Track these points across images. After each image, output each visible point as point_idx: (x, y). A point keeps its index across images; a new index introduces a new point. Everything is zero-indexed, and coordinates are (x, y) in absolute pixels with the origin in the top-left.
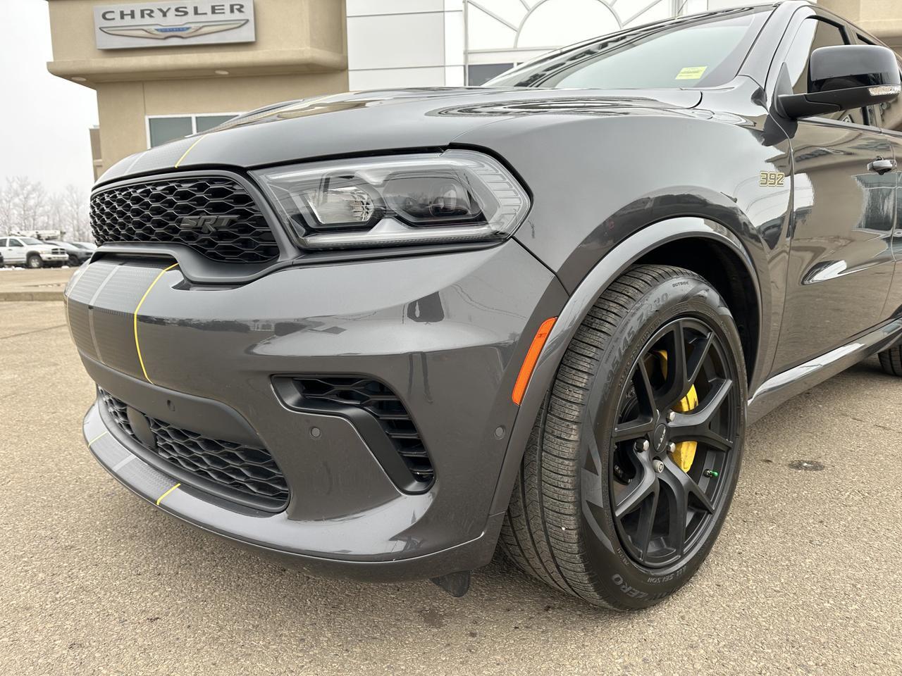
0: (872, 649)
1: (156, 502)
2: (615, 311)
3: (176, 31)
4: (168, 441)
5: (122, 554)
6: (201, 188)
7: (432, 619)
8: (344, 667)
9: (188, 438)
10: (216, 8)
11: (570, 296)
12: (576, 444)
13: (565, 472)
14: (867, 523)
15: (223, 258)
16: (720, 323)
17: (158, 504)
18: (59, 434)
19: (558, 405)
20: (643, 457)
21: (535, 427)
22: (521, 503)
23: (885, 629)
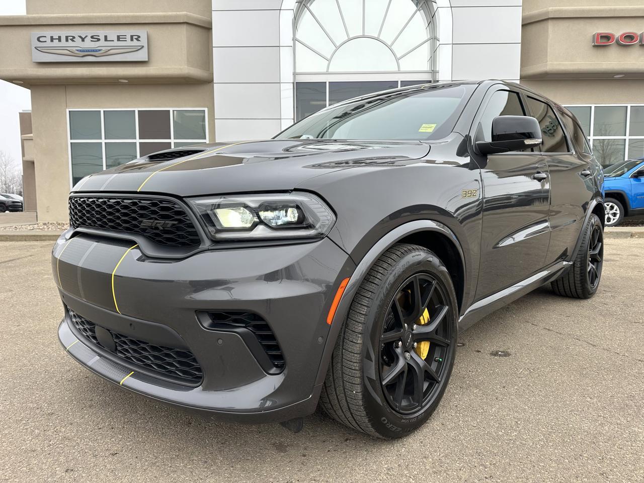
0: (520, 455)
1: (119, 383)
2: (381, 272)
3: (91, 51)
4: (126, 347)
5: (86, 417)
6: (154, 205)
7: (281, 448)
8: (231, 475)
9: (140, 345)
10: (121, 37)
11: (357, 266)
12: (361, 345)
13: (355, 361)
14: (529, 387)
15: (166, 244)
16: (440, 275)
17: (121, 384)
18: (26, 341)
19: (351, 323)
20: (399, 351)
21: (339, 336)
22: (331, 378)
23: (529, 445)
